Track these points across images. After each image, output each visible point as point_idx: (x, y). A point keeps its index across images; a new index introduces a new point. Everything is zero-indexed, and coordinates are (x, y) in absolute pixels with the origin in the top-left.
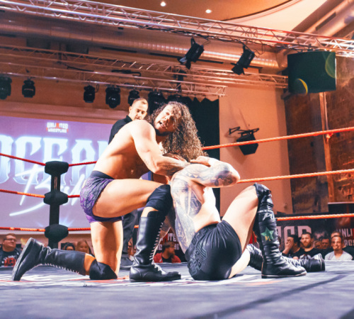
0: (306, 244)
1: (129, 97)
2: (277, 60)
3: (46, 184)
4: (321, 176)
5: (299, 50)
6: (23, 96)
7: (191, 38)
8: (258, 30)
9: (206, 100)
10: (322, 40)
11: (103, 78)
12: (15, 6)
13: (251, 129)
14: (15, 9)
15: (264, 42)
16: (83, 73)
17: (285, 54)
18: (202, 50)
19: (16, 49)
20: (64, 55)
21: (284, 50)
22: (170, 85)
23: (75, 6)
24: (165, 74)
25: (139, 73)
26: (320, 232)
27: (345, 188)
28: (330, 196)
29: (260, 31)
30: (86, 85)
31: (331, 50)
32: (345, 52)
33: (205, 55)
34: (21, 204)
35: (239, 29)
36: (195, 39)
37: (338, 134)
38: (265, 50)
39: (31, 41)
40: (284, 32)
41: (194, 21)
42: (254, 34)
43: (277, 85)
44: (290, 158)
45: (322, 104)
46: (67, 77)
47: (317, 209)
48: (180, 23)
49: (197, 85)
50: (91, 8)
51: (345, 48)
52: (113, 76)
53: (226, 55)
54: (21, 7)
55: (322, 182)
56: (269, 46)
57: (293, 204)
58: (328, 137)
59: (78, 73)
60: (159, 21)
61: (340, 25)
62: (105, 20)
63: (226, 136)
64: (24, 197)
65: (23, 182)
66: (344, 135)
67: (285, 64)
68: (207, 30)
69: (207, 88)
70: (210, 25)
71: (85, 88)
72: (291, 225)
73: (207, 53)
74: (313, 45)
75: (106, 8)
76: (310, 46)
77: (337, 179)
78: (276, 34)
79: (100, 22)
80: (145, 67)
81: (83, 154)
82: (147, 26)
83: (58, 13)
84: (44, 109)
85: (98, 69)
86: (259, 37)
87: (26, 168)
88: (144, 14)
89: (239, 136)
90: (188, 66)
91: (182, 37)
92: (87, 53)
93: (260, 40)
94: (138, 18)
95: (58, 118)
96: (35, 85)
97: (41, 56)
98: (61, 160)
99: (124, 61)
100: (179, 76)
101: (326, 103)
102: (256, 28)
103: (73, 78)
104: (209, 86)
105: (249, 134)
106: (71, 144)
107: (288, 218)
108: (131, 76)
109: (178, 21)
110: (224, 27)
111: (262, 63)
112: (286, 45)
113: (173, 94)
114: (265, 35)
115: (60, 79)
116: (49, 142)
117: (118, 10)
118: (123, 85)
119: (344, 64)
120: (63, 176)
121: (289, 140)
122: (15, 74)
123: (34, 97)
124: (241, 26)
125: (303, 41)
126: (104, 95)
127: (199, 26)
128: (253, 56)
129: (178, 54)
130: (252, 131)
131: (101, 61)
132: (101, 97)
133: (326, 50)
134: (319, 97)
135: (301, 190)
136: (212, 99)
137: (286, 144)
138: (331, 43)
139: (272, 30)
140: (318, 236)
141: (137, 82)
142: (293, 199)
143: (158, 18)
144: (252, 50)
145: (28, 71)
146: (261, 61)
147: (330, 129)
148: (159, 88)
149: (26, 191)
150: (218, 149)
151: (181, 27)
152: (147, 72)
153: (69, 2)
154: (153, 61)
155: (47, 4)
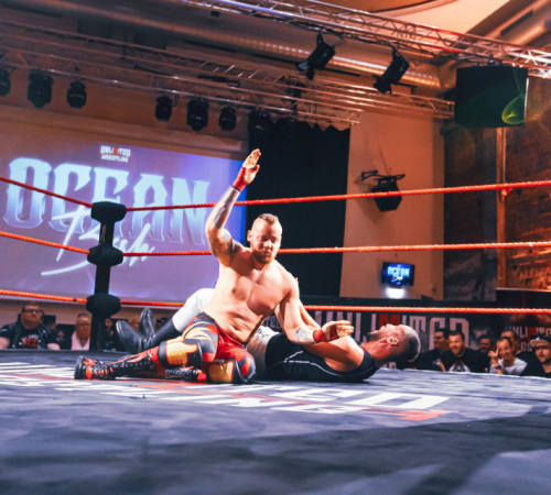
1: (221, 117)
2: (439, 77)
3: (93, 234)
4: (488, 248)
5: (474, 62)
6: (67, 105)
7: (316, 34)
8: (418, 29)
9: (332, 129)
10: (510, 50)
11: (185, 86)
13: (393, 173)
15: (424, 48)
16: (156, 77)
17: (451, 68)
18: (332, 53)
19: (61, 36)
20: (130, 48)
21: (452, 62)
22: (281, 103)
24: (275, 86)
25: (238, 83)
26: (481, 329)
27: (522, 269)
28: (500, 278)
29: (419, 31)
30: (161, 95)
31: (521, 66)
32: (542, 70)
33: (335, 63)
34: (58, 259)
35: (390, 25)
36: (324, 36)
37: (519, 190)
38: (422, 61)
39: (84, 24)
40: (455, 34)
41: (324, 9)
42: (411, 34)
43: (436, 114)
44: (446, 220)
45: (499, 145)
46: (132, 81)
47: (478, 295)
48: (305, 12)
49: (321, 106)
51: (543, 63)
52: (199, 85)
53: (365, 64)
55: (490, 257)
56: (432, 53)
57: (445, 286)
58: (504, 193)
59: (149, 77)
60: (269, 5)
61: (537, 30)
63: (356, 182)
64: (62, 251)
65: (63, 228)
66: (528, 192)
67: (451, 82)
68: (342, 24)
69: (335, 112)
70: (347, 17)
71: (158, 99)
73: (339, 60)
74: (498, 55)
76: (491, 58)
77: (511, 255)
78: (443, 36)
80: (247, 73)
81: (150, 194)
82: (254, 11)
84: (97, 126)
85: (178, 72)
86: (417, 40)
87: (68, 209)
89: (376, 183)
90: (310, 75)
91: (304, 31)
92: (164, 48)
93: (419, 44)
95: (116, 141)
96: (86, 90)
97: (97, 48)
98: (117, 201)
99: (218, 63)
100: (295, 90)
101: (505, 144)
102: (414, 26)
103: (142, 83)
104: (337, 109)
105: (390, 182)
106: (134, 179)
108: (225, 85)
109: (300, 8)
110: (368, 20)
111: (417, 80)
112: (456, 54)
113: (285, 116)
114: (427, 37)
115: (122, 83)
116: (102, 174)
118: (213, 98)
119: (538, 88)
120: (119, 225)
121: (446, 194)
122: (58, 72)
123: (84, 108)
124: (393, 21)
125: (482, 50)
126: (185, 111)
127: (330, 17)
128: (406, 67)
129: (296, 58)
130: (395, 178)
131: (183, 61)
132: (180, 113)
133: (514, 65)
134: (495, 134)
135: (457, 268)
136: (341, 127)
137: (442, 199)
138: (522, 55)
139: (437, 30)
140: (479, 334)
141: (233, 95)
142: (445, 278)
144: (406, 59)
145: (77, 69)
146: (415, 77)
147: (508, 182)
148: (265, 107)
149: (65, 244)
150: (343, 202)
151: (303, 17)
152: (248, 81)
154: (259, 66)
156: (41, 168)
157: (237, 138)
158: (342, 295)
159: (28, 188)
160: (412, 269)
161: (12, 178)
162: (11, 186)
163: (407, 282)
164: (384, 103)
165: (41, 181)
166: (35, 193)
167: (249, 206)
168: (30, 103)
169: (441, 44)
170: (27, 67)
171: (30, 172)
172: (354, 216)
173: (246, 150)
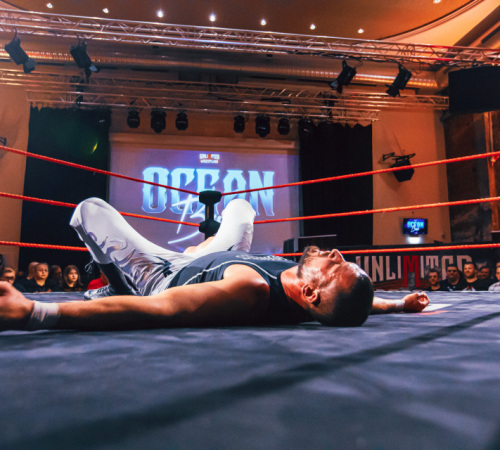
0: (468, 275)
1: (279, 126)
2: (435, 79)
3: (200, 214)
4: (483, 202)
5: (461, 66)
6: (176, 129)
7: (342, 60)
8: (416, 47)
9: (358, 126)
10: (488, 53)
11: (252, 107)
12: (167, 41)
13: (406, 154)
14: (167, 44)
15: (422, 60)
16: (233, 104)
17: (445, 72)
18: (354, 72)
19: (169, 85)
20: (214, 86)
21: (445, 68)
22: (320, 112)
23: (224, 35)
24: (315, 100)
25: (289, 101)
26: (482, 262)
28: (494, 224)
29: (417, 49)
30: (237, 116)
31: (499, 65)
34: (178, 232)
35: (395, 47)
36: (347, 61)
38: (421, 69)
39: (183, 74)
40: (444, 47)
41: (346, 42)
42: (411, 52)
43: (435, 107)
44: (449, 184)
45: (487, 125)
46: (217, 108)
47: (478, 237)
48: (331, 45)
49: (349, 110)
50: (240, 37)
52: (262, 105)
53: (380, 76)
54: (173, 41)
55: (486, 209)
56: (428, 64)
57: (452, 232)
58: (493, 160)
59: (228, 103)
60: (307, 45)
62: (254, 47)
63: (379, 162)
64: (180, 225)
65: (179, 211)
67: (445, 83)
68: (360, 51)
69: (359, 113)
70: (363, 46)
71: (235, 118)
72: (450, 255)
73: (361, 76)
74: (479, 60)
75: (255, 35)
76: (475, 61)
78: (436, 50)
79: (249, 50)
80: (295, 93)
81: (235, 184)
82: (296, 50)
83: (208, 44)
84: (197, 141)
85: (247, 99)
86: (417, 55)
87: (182, 198)
88: (293, 38)
89: (394, 162)
90: (340, 90)
91: (332, 60)
92: (237, 83)
93: (418, 58)
94: (287, 43)
95: (209, 150)
96: (188, 117)
97: (192, 89)
98: (214, 189)
99: (274, 88)
100: (330, 101)
101: (491, 124)
102: (413, 46)
103: (224, 108)
104: (361, 111)
105: (405, 159)
106: (223, 175)
107: (446, 247)
108: (280, 104)
109: (329, 44)
110: (378, 46)
111: (420, 84)
112: (447, 61)
113: (324, 121)
114: (424, 52)
115: (210, 110)
116: (202, 173)
117: (267, 36)
118: (272, 113)
120: (216, 205)
121: (448, 164)
122: (169, 108)
123: (187, 130)
124: (397, 44)
125: (467, 56)
126: (254, 125)
127: (351, 47)
128: (410, 76)
129: (328, 78)
130: (408, 157)
131: (250, 90)
132: (251, 126)
133: (493, 64)
134: (483, 117)
135: (464, 218)
136: (365, 124)
137: (445, 166)
138: (499, 57)
139: (431, 47)
141: (286, 110)
142: (451, 227)
143: (307, 42)
144: (409, 70)
145: (181, 105)
146: (418, 81)
147: (496, 151)
148: (309, 115)
149: (182, 220)
150: (371, 176)
151: (331, 50)
152: (296, 99)
153: (219, 32)
154: (303, 87)
155: (197, 37)
156: (163, 173)
157: (291, 139)
158: (374, 244)
159: (155, 185)
160: (426, 222)
161: (145, 179)
162: (145, 185)
163: (422, 232)
164: (395, 103)
165: (163, 181)
166: (160, 188)
167: (303, 186)
168: (152, 131)
169: (435, 56)
170: (149, 107)
171: (156, 176)
172: (379, 186)
173: (298, 148)
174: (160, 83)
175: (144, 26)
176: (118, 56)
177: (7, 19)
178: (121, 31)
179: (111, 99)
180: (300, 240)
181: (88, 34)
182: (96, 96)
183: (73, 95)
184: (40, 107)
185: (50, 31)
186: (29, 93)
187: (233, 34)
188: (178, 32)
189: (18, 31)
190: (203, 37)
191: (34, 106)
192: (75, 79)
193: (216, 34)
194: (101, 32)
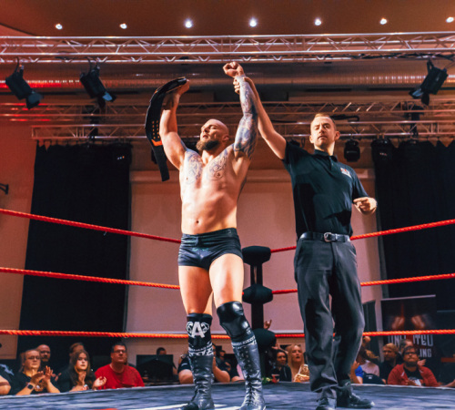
1: (345, 151)
7: (426, 61)
12: (197, 56)
14: (197, 61)
16: (283, 126)
18: (444, 75)
19: (202, 107)
22: (401, 128)
23: (267, 44)
24: (393, 114)
25: (357, 118)
33: (449, 81)
36: (433, 62)
39: (218, 94)
41: (430, 37)
48: (410, 43)
49: (441, 124)
50: (287, 44)
54: (204, 57)
59: (277, 126)
60: (380, 44)
62: (307, 56)
68: (451, 47)
75: (307, 40)
79: (300, 59)
80: (364, 107)
82: (363, 54)
83: (247, 56)
85: (302, 118)
88: (358, 39)
90: (426, 100)
91: (413, 62)
92: (287, 100)
94: (351, 45)
97: (231, 111)
99: (336, 103)
100: (413, 114)
108: (345, 122)
109: (406, 42)
113: (406, 140)
117: (323, 39)
127: (438, 43)
129: (409, 85)
131: (305, 108)
141: (354, 130)
143: (377, 42)
148: (385, 134)
151: (410, 49)
152: (367, 114)
153: (260, 40)
154: (375, 98)
155: (233, 48)
157: (365, 167)
173: (374, 177)
174: (191, 106)
175: (168, 42)
176: (138, 78)
177: (8, 48)
178: (140, 49)
179: (132, 131)
180: (383, 303)
181: (102, 57)
182: (114, 128)
183: (86, 128)
184: (47, 145)
185: (57, 58)
186: (35, 129)
187: (279, 41)
188: (209, 44)
189: (21, 61)
190: (242, 49)
191: (41, 145)
192: (89, 109)
193: (257, 44)
194: (117, 53)
